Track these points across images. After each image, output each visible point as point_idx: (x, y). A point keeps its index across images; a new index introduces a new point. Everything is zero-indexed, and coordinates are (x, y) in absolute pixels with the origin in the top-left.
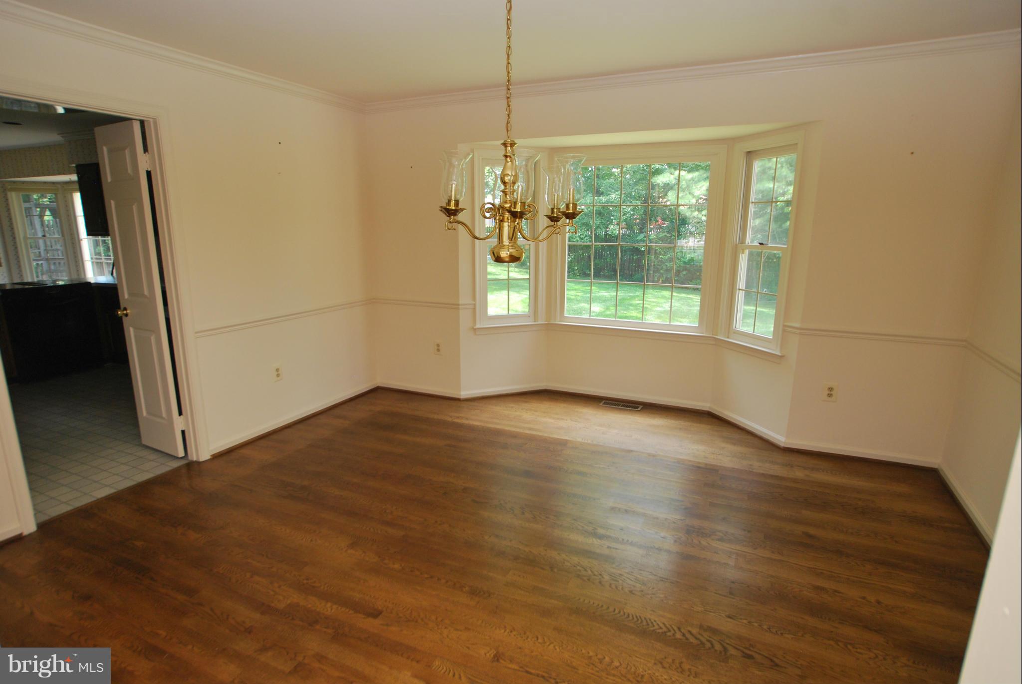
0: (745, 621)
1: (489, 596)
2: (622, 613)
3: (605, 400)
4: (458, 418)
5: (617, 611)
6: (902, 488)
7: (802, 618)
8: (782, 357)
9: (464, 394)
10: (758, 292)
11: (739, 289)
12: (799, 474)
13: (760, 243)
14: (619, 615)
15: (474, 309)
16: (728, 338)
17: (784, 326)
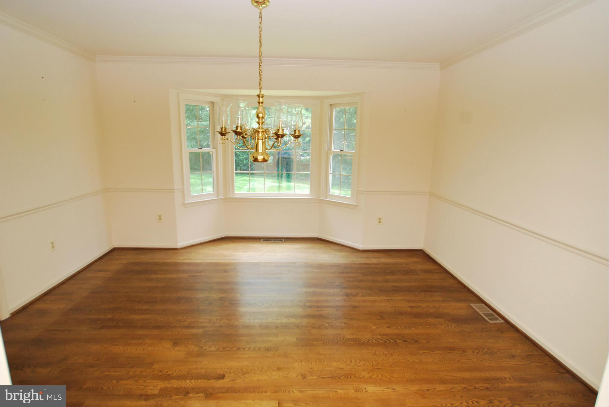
0: (395, 327)
1: (277, 349)
2: (345, 339)
3: (262, 238)
4: (184, 259)
5: (342, 339)
6: (415, 260)
7: (413, 320)
8: (357, 206)
9: (180, 245)
10: (341, 175)
11: (330, 173)
12: (375, 261)
13: (340, 150)
14: (344, 340)
15: (184, 191)
16: (326, 198)
17: (357, 190)
